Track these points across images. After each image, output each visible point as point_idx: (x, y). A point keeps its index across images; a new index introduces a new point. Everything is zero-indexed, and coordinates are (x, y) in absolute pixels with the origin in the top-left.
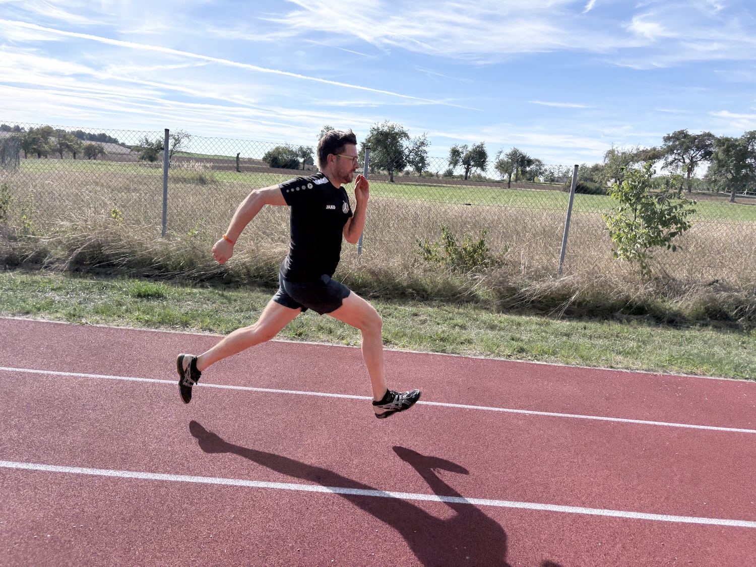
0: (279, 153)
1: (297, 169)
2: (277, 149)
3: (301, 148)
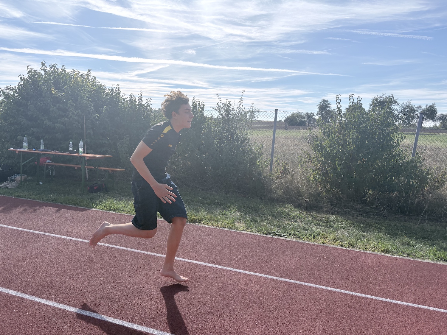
0: (294, 117)
1: (305, 126)
3: (307, 113)
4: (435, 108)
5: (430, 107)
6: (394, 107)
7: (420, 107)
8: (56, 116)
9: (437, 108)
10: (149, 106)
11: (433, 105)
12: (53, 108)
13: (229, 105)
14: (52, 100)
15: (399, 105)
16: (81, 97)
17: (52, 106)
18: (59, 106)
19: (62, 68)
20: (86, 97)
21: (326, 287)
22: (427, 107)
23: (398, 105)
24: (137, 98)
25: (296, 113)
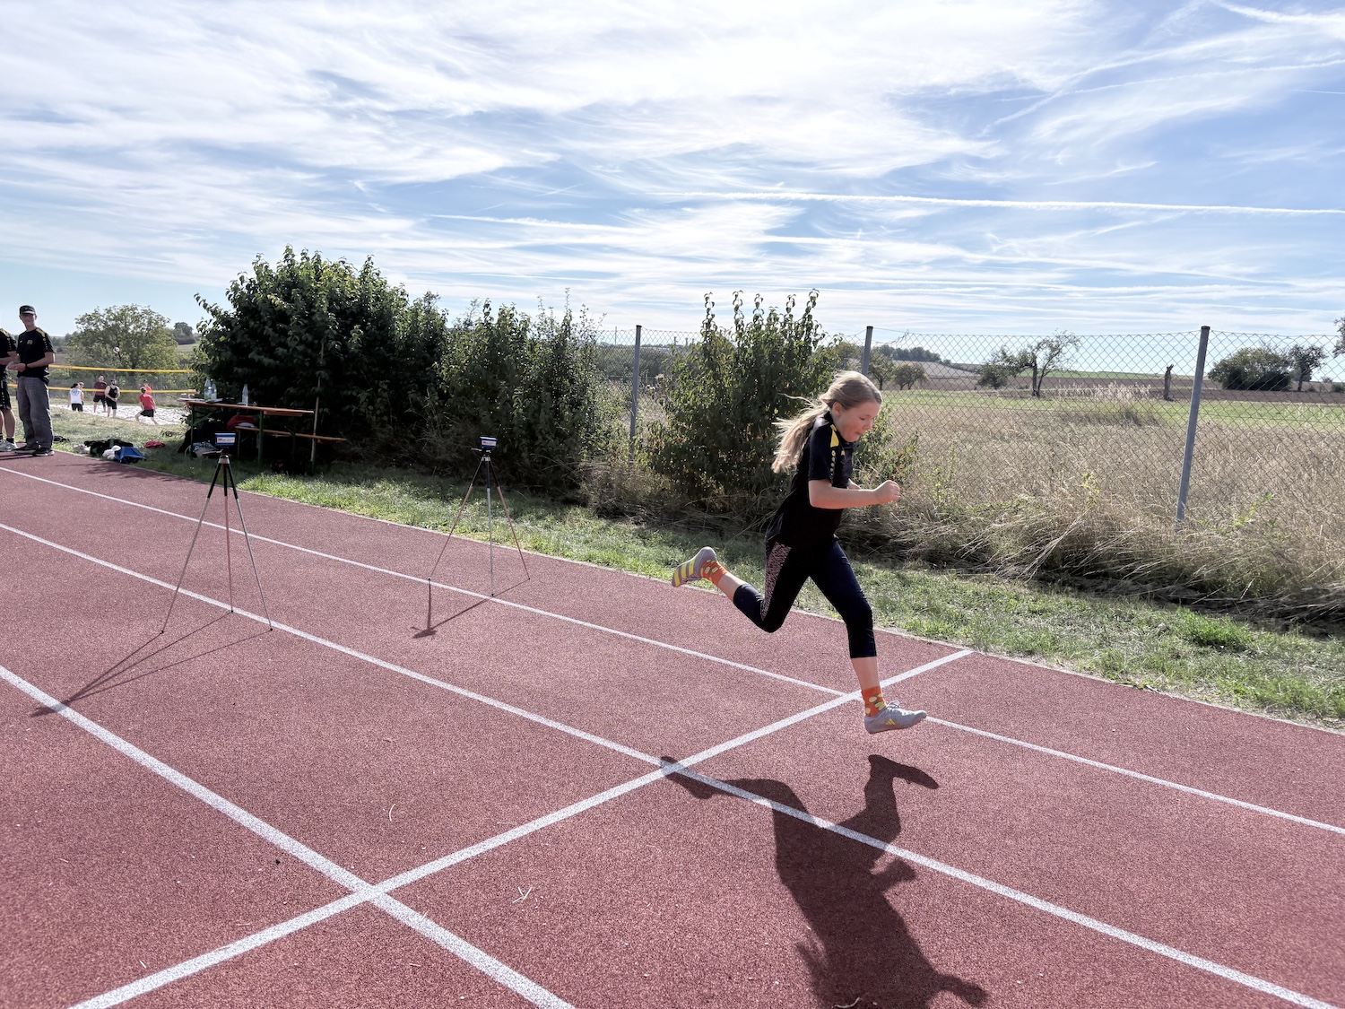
0: (1246, 362)
1: (1287, 390)
2: (1242, 354)
3: (1297, 348)
20: (326, 309)
25: (1253, 347)
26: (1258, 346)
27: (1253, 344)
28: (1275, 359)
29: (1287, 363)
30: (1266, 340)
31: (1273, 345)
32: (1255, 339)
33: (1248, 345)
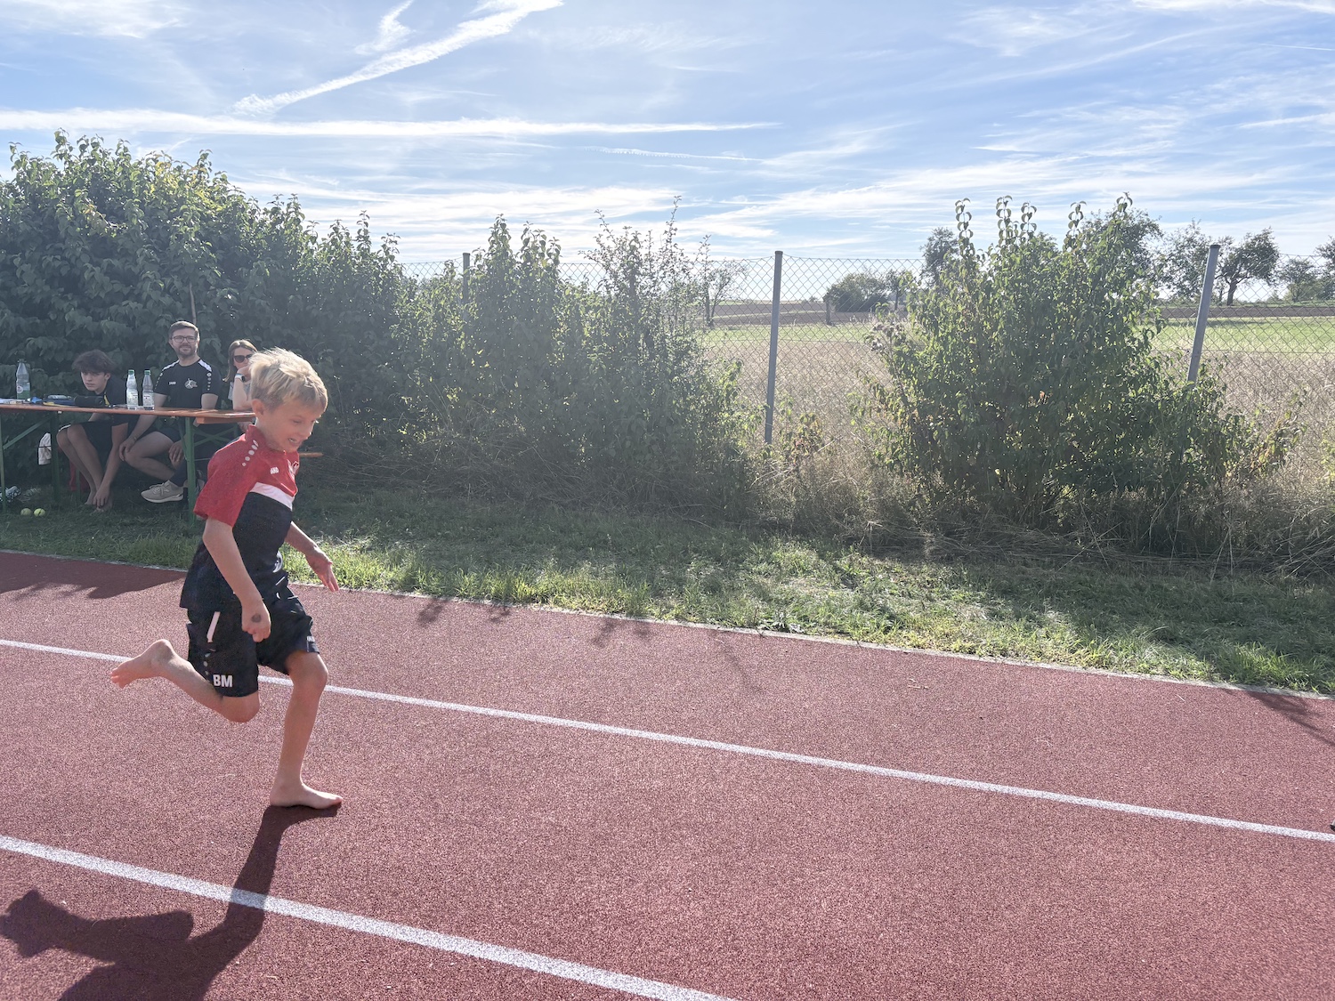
0: (852, 286)
3: (892, 273)
4: (1273, 241)
5: (1256, 239)
6: (1149, 243)
7: (1228, 240)
8: (102, 295)
9: (1277, 242)
10: (392, 258)
11: (1266, 234)
12: (93, 270)
13: (633, 243)
14: (86, 247)
15: (1165, 236)
16: (180, 237)
17: (90, 266)
18: (110, 265)
19: (119, 148)
20: (193, 235)
21: (913, 774)
22: (1250, 241)
23: (1162, 236)
24: (354, 235)
25: (857, 273)
26: (861, 271)
27: (856, 270)
28: (873, 282)
29: (883, 287)
30: (868, 264)
31: (873, 270)
32: (858, 264)
33: (852, 271)
